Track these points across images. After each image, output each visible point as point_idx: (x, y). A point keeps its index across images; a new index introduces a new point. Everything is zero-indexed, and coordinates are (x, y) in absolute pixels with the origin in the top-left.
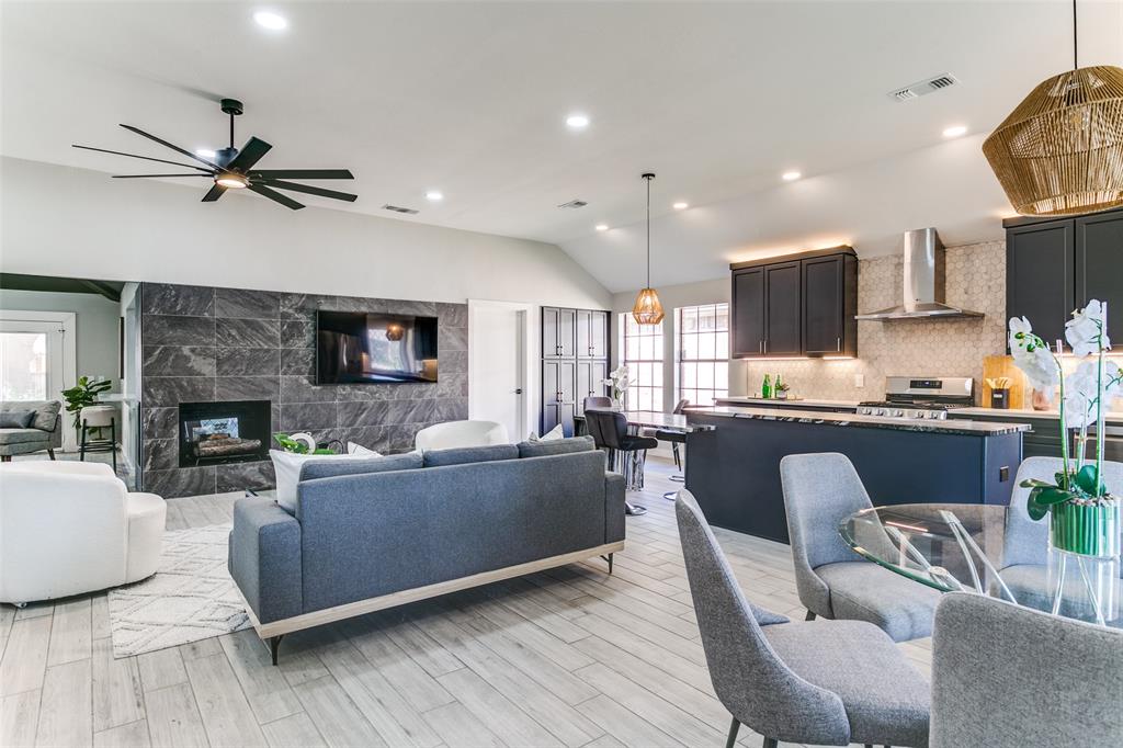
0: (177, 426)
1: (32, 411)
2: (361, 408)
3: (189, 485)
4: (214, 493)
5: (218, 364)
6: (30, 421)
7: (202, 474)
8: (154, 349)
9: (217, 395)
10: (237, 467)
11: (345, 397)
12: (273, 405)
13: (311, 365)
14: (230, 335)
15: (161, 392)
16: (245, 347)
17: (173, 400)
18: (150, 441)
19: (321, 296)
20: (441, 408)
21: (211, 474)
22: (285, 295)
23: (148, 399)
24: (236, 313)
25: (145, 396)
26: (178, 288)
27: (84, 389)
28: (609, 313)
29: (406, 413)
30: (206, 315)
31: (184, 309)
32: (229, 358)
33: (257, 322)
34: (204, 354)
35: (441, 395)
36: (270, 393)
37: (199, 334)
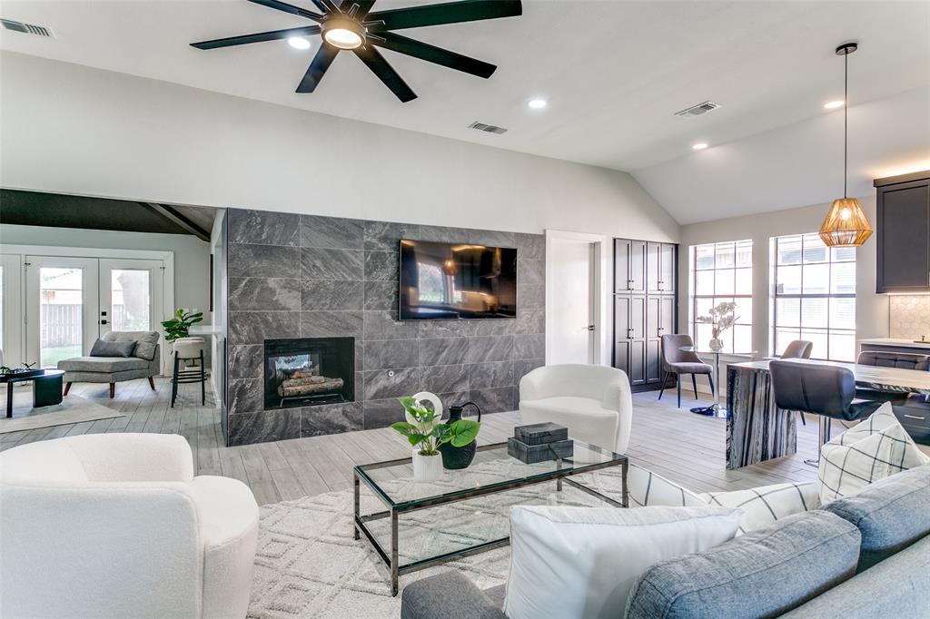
0: (262, 365)
1: (135, 341)
2: (442, 345)
3: (273, 429)
4: (299, 437)
5: (302, 298)
6: (133, 350)
7: (287, 416)
8: (240, 280)
9: (303, 330)
10: (320, 409)
11: (426, 334)
12: (357, 342)
13: (393, 300)
14: (314, 266)
15: (246, 327)
16: (328, 279)
17: (258, 335)
18: (235, 381)
19: (405, 225)
20: (519, 345)
21: (296, 416)
22: (369, 223)
23: (234, 336)
24: (321, 242)
25: (231, 331)
26: (264, 214)
27: (180, 320)
28: (677, 246)
29: (486, 351)
30: (292, 244)
31: (270, 237)
32: (314, 291)
33: (342, 253)
34: (289, 286)
35: (519, 332)
36: (353, 329)
37: (284, 264)
